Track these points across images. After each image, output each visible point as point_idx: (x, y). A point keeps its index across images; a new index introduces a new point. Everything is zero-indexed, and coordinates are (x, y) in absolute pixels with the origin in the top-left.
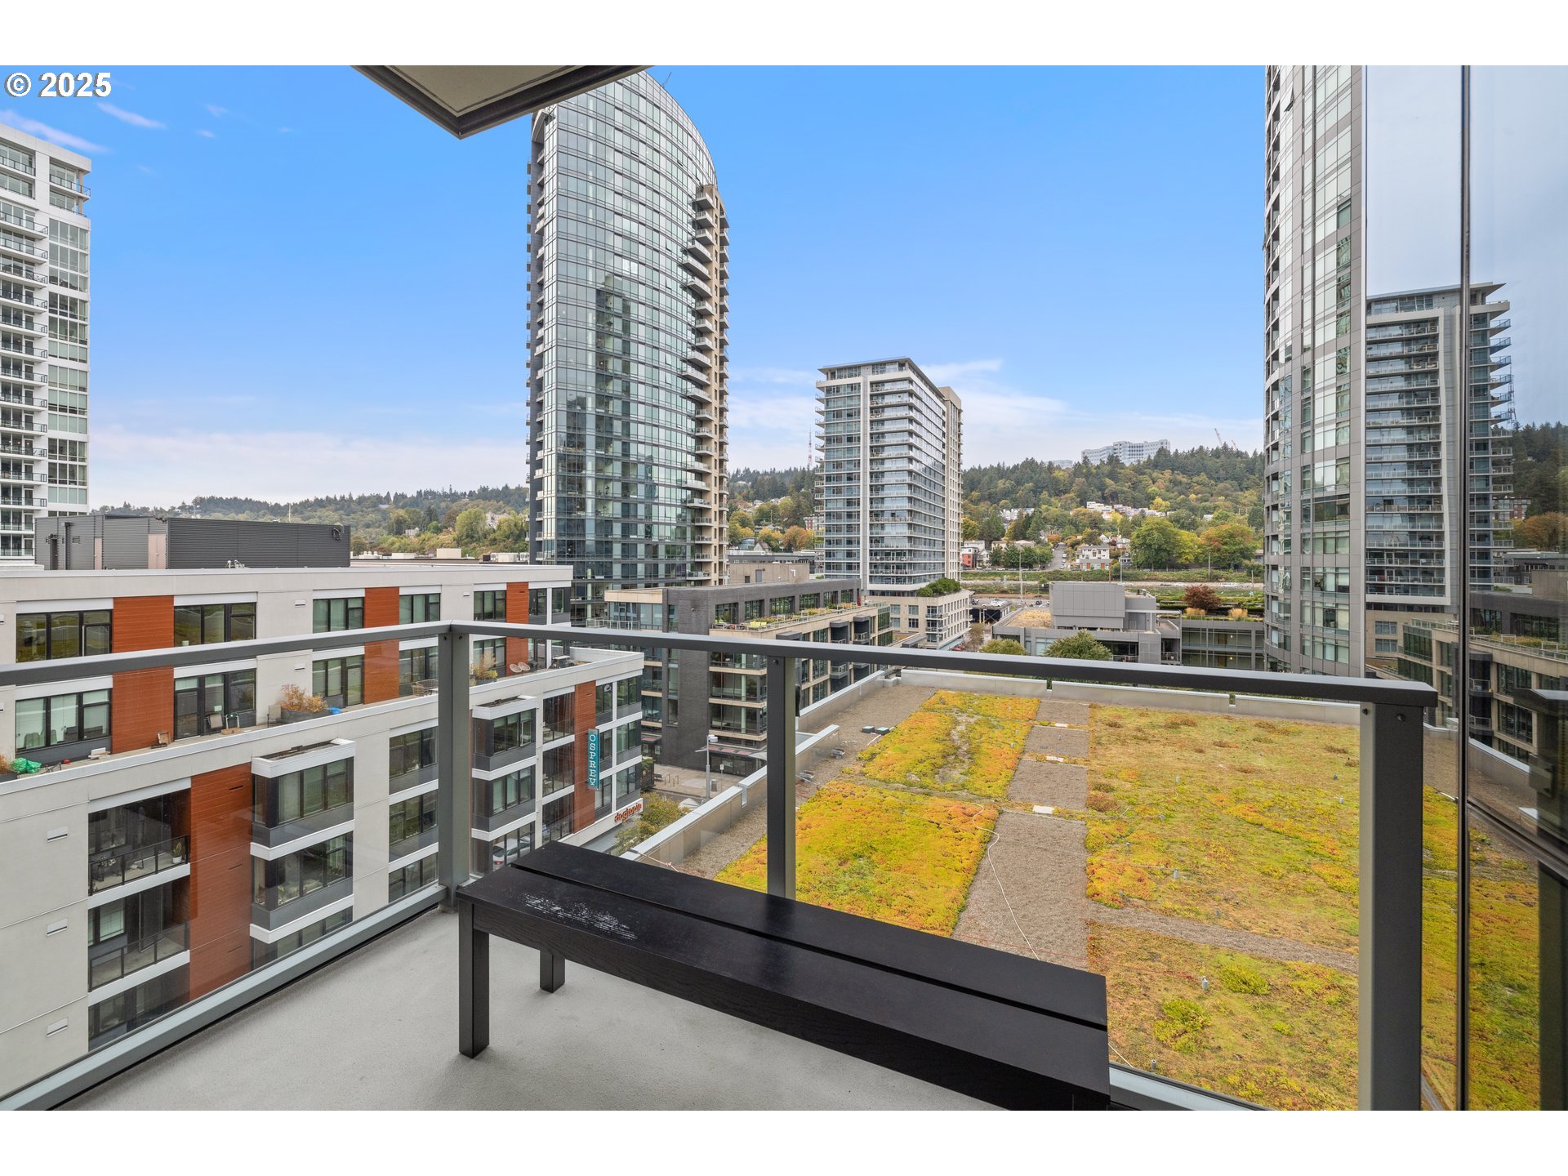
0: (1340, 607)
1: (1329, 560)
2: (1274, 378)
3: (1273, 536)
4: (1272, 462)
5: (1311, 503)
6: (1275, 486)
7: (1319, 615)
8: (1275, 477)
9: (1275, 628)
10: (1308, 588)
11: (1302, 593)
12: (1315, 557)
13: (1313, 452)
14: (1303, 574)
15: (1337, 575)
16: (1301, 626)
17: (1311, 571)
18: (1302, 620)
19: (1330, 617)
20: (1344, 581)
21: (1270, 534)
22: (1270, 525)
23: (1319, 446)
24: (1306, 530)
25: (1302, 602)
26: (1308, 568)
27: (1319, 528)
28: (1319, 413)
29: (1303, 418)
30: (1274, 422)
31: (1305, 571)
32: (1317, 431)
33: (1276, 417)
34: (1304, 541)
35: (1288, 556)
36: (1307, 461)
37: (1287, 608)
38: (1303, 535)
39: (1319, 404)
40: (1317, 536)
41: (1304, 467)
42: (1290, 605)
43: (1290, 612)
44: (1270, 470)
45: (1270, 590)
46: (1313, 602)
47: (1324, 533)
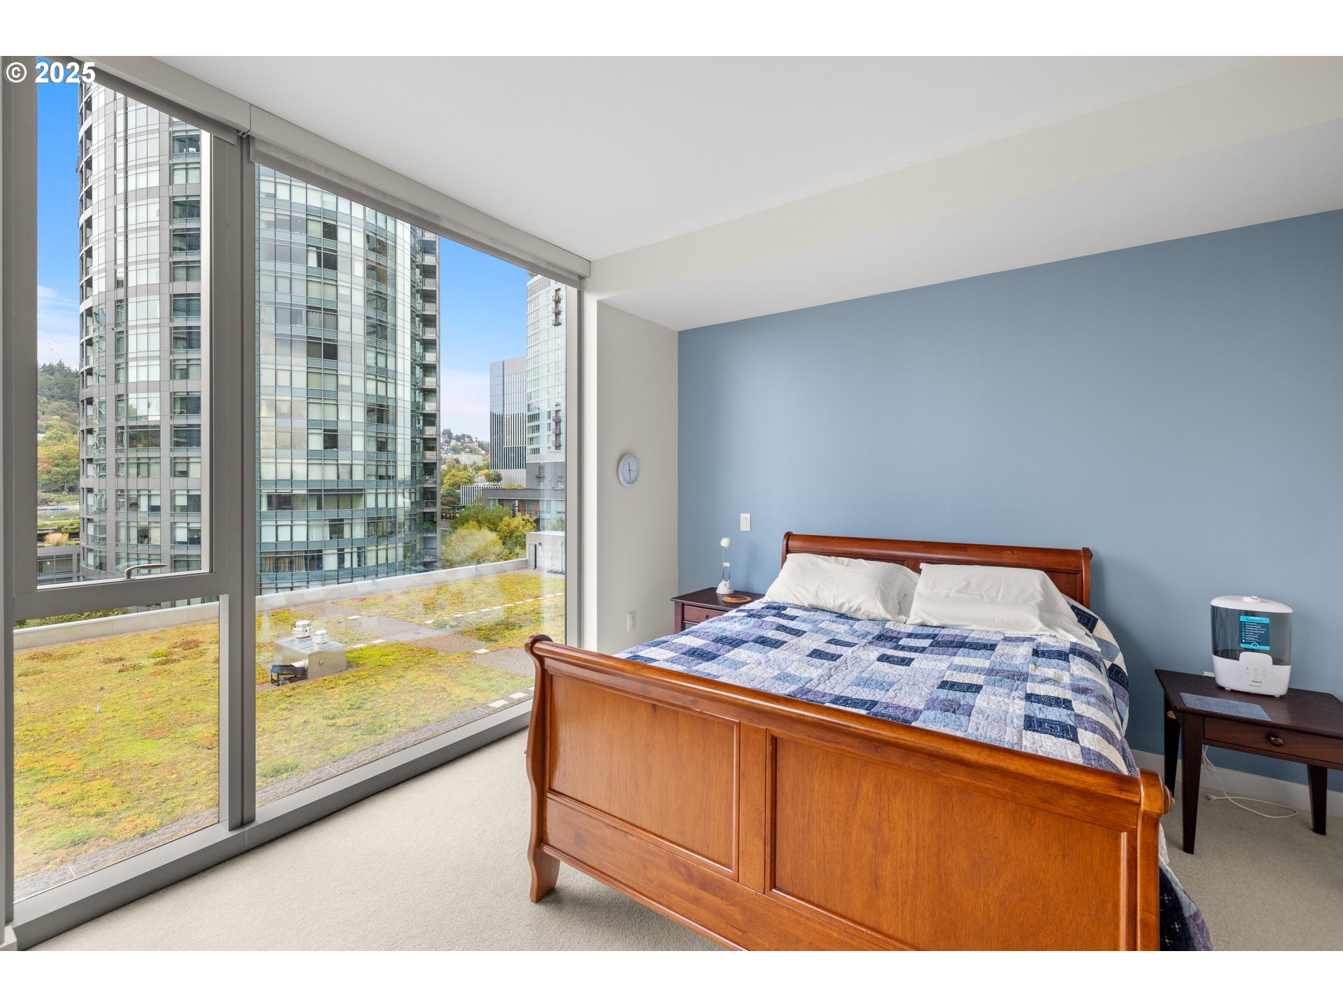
0: (153, 525)
1: (142, 484)
2: (87, 304)
3: (87, 459)
4: (87, 387)
5: (125, 431)
6: (90, 410)
7: (134, 534)
8: (90, 401)
9: (90, 550)
10: (123, 510)
11: (117, 514)
12: (129, 480)
13: (127, 383)
14: (118, 496)
15: (149, 496)
16: (117, 545)
17: (125, 494)
18: (117, 540)
19: (144, 535)
20: (155, 502)
21: (85, 457)
22: (85, 448)
23: (132, 379)
24: (120, 455)
25: (117, 523)
26: (122, 491)
27: (133, 454)
28: (132, 348)
29: (117, 350)
30: (88, 347)
31: (120, 493)
32: (130, 364)
33: (90, 342)
34: (118, 466)
35: (103, 480)
36: (121, 391)
37: (102, 529)
38: (117, 459)
39: (132, 340)
40: (131, 461)
41: (119, 396)
42: (105, 526)
43: (105, 532)
44: (84, 394)
45: (85, 513)
46: (128, 522)
47: (138, 459)
